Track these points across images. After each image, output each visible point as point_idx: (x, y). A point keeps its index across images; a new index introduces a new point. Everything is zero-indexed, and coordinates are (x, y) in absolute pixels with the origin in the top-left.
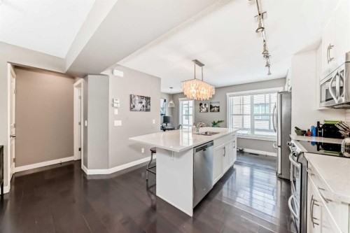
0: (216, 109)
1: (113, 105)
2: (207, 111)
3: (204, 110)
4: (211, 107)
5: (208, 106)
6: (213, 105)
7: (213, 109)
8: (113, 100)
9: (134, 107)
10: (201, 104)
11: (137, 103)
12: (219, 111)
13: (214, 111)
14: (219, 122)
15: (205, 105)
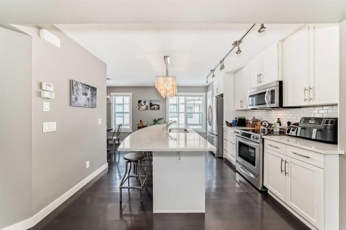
0: (156, 107)
1: (39, 94)
2: (147, 109)
3: (144, 107)
4: (151, 105)
5: (147, 104)
6: (153, 103)
7: (153, 107)
8: (41, 85)
9: (76, 99)
10: (140, 101)
11: (81, 94)
12: (159, 109)
13: (154, 109)
14: (159, 119)
15: (145, 102)
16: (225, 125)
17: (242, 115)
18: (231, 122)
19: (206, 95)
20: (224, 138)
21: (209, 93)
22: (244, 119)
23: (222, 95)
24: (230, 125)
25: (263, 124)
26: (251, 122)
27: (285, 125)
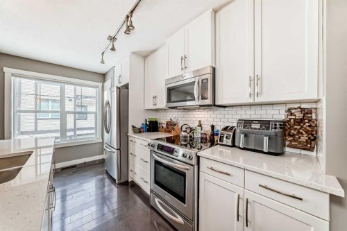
16: (130, 132)
17: (153, 116)
18: (139, 126)
19: (103, 87)
20: (130, 151)
21: (108, 84)
22: (156, 122)
23: (126, 86)
24: (138, 131)
25: (184, 129)
26: (165, 126)
27: (207, 129)
